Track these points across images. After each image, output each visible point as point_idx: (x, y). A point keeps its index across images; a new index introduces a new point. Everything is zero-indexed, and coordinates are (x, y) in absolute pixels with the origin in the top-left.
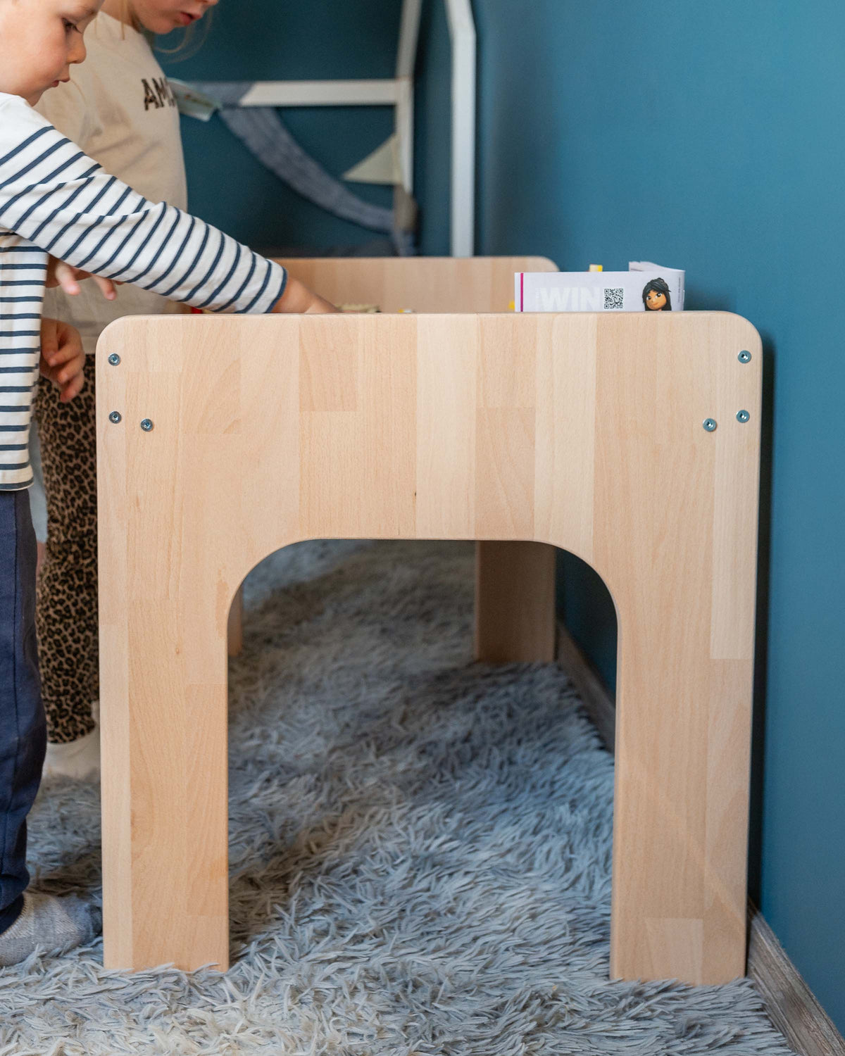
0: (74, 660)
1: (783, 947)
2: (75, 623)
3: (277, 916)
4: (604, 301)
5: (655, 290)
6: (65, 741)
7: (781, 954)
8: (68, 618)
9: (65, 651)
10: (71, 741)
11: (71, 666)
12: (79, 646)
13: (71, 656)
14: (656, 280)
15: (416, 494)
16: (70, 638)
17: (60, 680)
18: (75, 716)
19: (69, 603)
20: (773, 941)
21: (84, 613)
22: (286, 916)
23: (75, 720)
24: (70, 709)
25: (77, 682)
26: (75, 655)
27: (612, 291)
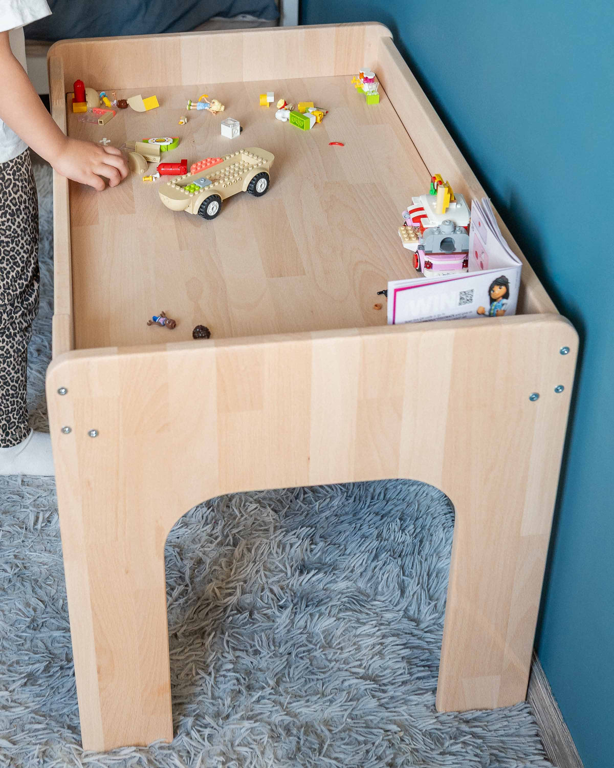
0: (17, 385)
1: (554, 695)
2: (15, 360)
3: (200, 677)
4: (458, 301)
5: (498, 285)
6: (14, 445)
7: (552, 703)
8: (9, 358)
9: (10, 381)
10: (18, 443)
11: (14, 390)
12: (19, 375)
13: (14, 383)
14: (500, 278)
15: (309, 459)
16: (12, 372)
17: (8, 402)
18: (20, 425)
19: (8, 347)
20: (547, 689)
21: (20, 350)
22: (207, 677)
23: (20, 428)
24: (16, 421)
25: (20, 400)
26: (17, 382)
27: (465, 292)
